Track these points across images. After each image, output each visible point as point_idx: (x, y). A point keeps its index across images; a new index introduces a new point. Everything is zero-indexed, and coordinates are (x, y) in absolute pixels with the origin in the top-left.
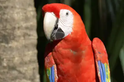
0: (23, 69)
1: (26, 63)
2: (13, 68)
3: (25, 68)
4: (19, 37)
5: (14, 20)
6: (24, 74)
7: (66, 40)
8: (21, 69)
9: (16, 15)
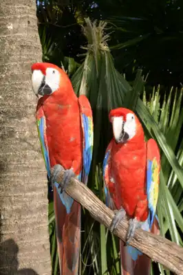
0: (32, 142)
1: (35, 137)
2: (25, 141)
3: (34, 141)
4: (31, 114)
5: (26, 100)
6: (33, 146)
7: (53, 95)
8: (31, 142)
9: (28, 96)
